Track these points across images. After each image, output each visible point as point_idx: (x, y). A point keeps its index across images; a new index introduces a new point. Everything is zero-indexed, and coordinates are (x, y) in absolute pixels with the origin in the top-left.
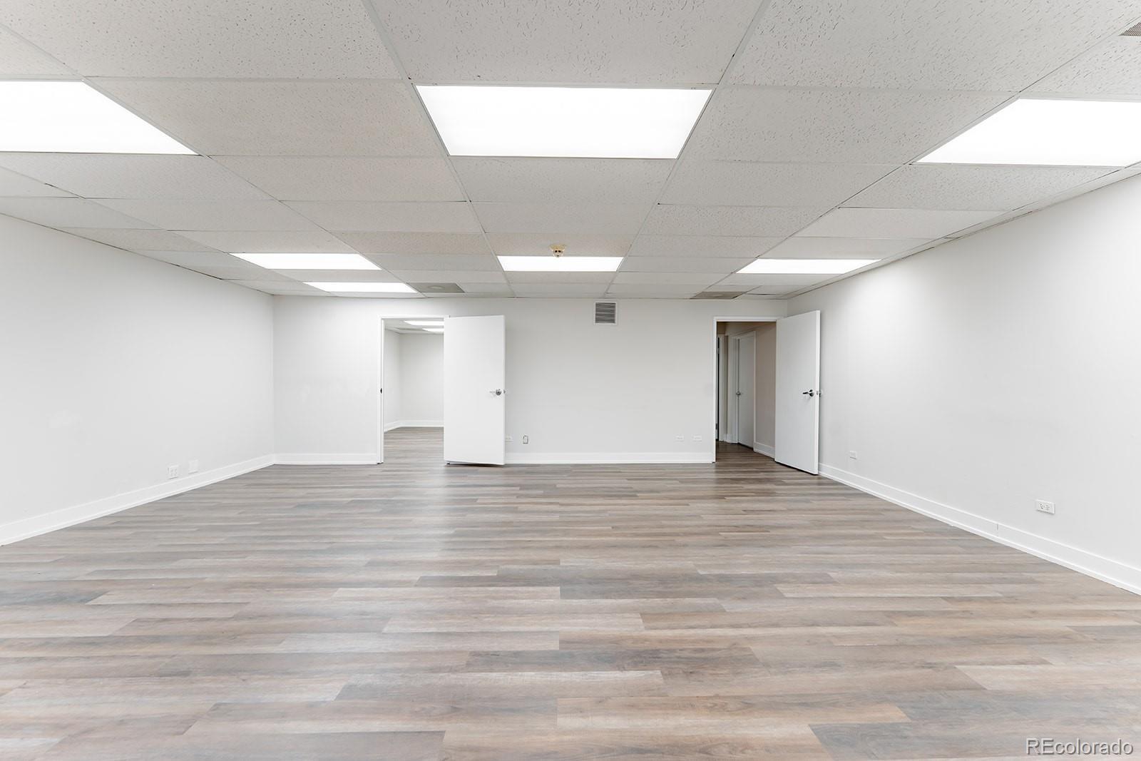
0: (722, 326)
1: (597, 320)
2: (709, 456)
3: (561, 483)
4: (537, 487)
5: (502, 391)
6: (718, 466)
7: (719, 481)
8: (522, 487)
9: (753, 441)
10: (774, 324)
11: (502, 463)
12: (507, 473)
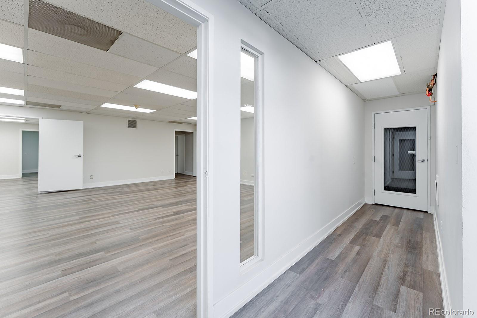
0: (177, 133)
1: (128, 127)
2: (173, 177)
3: (124, 190)
4: (118, 192)
5: (82, 155)
6: (175, 180)
7: (176, 183)
8: (107, 194)
9: (184, 171)
10: (192, 133)
11: (82, 188)
12: (83, 192)
